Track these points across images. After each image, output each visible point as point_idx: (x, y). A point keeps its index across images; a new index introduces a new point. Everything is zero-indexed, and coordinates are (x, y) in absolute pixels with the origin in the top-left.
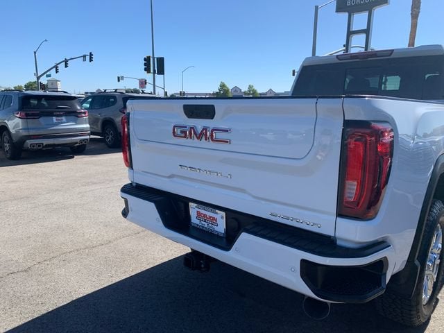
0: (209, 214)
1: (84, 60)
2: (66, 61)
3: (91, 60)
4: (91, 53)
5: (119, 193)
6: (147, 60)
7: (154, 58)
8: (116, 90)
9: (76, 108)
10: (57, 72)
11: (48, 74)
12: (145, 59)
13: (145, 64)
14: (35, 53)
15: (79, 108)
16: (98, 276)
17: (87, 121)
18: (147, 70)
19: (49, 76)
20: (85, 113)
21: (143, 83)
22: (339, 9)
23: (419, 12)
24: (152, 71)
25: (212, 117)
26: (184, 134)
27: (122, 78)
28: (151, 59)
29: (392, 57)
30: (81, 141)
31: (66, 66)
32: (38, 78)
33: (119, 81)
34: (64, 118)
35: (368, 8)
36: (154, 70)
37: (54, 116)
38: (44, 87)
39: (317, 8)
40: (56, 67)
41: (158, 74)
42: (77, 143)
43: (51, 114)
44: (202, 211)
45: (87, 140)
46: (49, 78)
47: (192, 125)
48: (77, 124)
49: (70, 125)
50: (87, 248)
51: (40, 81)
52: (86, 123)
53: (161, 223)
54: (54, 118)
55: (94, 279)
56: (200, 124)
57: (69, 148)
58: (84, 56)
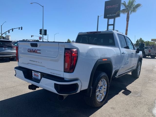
0: (37, 74)
1: (19, 29)
2: (12, 29)
3: (22, 29)
4: (22, 27)
5: (14, 69)
6: (41, 30)
7: (43, 30)
8: (27, 40)
9: (11, 45)
10: (9, 33)
11: (6, 33)
12: (40, 30)
13: (40, 32)
14: (1, 26)
15: (13, 45)
16: (7, 96)
17: (15, 49)
18: (41, 33)
19: (6, 34)
20: (15, 47)
21: (40, 38)
22: (105, 17)
23: (129, 20)
24: (42, 34)
25: (37, 47)
26: (30, 51)
27: (33, 36)
28: (42, 30)
29: (100, 33)
30: (13, 56)
31: (12, 31)
32: (2, 35)
33: (32, 37)
34: (7, 48)
35: (114, 17)
36: (43, 34)
37: (3, 47)
38: (3, 38)
39: (98, 16)
40: (9, 31)
41: (44, 35)
42: (11, 57)
43: (2, 47)
44: (35, 73)
45: (15, 56)
46: (6, 35)
47: (32, 49)
48: (11, 50)
49: (9, 51)
50: (6, 88)
51: (2, 36)
52: (15, 50)
53: (24, 77)
54: (3, 48)
55: (5, 96)
56: (34, 48)
57: (8, 59)
58: (19, 28)
